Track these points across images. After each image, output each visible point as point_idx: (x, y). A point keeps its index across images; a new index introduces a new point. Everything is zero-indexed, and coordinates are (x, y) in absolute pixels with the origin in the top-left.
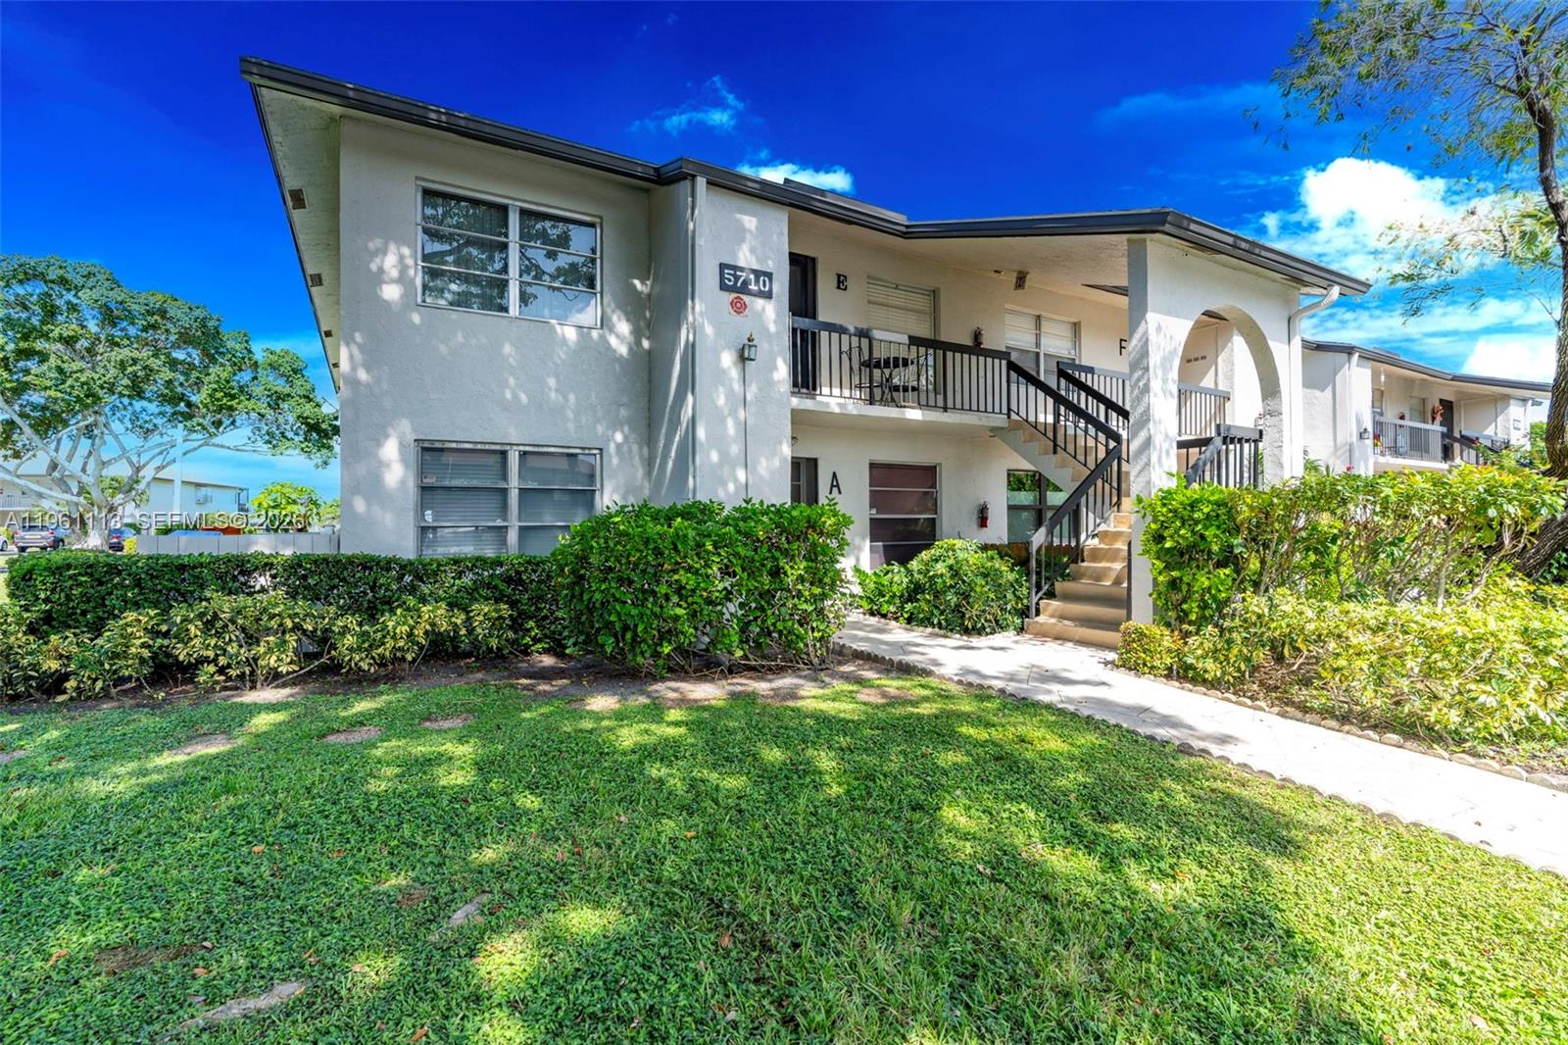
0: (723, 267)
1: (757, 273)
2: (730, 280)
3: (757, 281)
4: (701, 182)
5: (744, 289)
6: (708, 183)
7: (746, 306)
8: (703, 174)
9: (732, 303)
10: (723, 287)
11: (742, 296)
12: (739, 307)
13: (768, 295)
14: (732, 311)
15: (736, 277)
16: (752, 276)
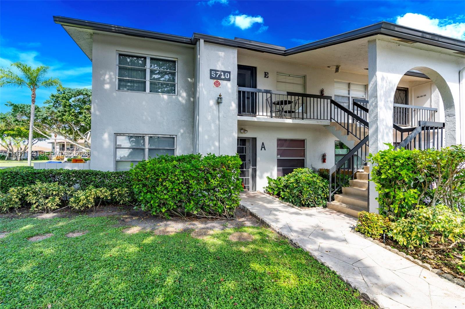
0: (211, 70)
1: (225, 72)
2: (214, 75)
3: (224, 75)
4: (202, 41)
5: (219, 78)
6: (204, 41)
7: (220, 84)
8: (202, 38)
9: (214, 83)
10: (211, 78)
11: (218, 80)
12: (217, 85)
13: (229, 80)
14: (215, 86)
15: (216, 74)
16: (222, 73)
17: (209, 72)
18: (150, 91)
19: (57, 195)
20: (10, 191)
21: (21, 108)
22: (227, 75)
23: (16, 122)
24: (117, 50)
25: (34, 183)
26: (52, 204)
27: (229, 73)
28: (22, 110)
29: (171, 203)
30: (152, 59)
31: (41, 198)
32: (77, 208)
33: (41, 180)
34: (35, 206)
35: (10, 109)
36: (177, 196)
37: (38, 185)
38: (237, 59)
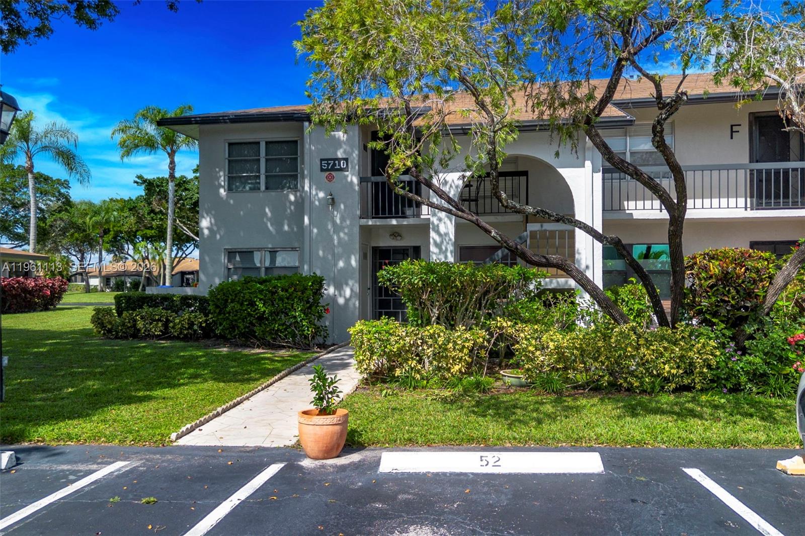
0: (322, 160)
1: (340, 160)
2: (325, 166)
5: (333, 169)
7: (334, 177)
9: (327, 177)
10: (322, 170)
11: (332, 173)
12: (330, 179)
13: (346, 169)
14: (327, 181)
15: (328, 164)
16: (337, 162)
17: (319, 163)
18: (267, 188)
19: (159, 320)
20: (124, 315)
21: (158, 186)
22: (343, 163)
23: (152, 215)
24: (225, 140)
25: (142, 308)
26: (155, 330)
27: (347, 159)
28: (160, 191)
29: (241, 325)
30: (267, 143)
31: (147, 323)
32: (176, 334)
33: (148, 305)
34: (143, 331)
35: (141, 191)
36: (246, 318)
37: (146, 310)
38: (359, 137)
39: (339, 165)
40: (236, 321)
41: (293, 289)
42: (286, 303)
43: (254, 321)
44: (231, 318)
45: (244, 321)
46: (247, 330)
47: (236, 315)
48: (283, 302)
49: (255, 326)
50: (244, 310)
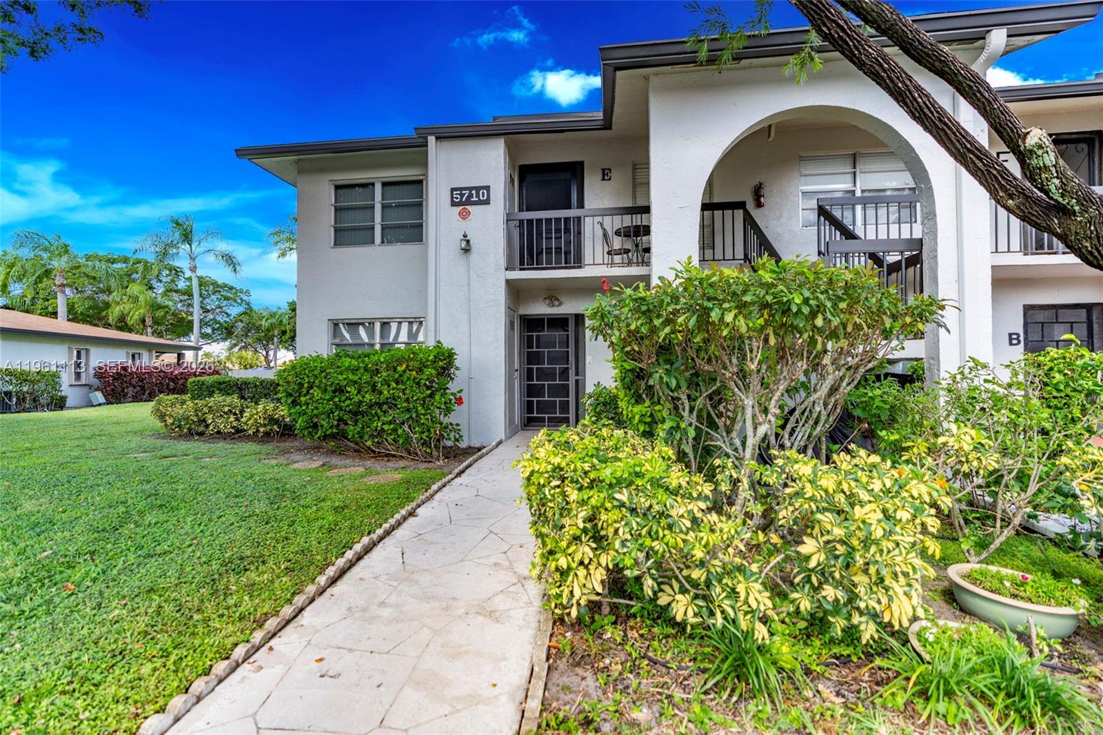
0: (453, 190)
1: (478, 189)
2: (457, 198)
4: (431, 140)
5: (469, 202)
6: (437, 138)
7: (470, 213)
8: (431, 134)
9: (459, 213)
10: (454, 204)
11: (467, 207)
12: (464, 215)
13: (487, 202)
14: (459, 219)
15: (462, 195)
16: (474, 192)
17: (449, 194)
18: (384, 242)
19: (230, 412)
22: (483, 193)
24: (331, 181)
26: (224, 426)
27: (487, 188)
29: (324, 423)
30: (384, 184)
31: (217, 417)
32: (250, 432)
34: (211, 428)
36: (333, 413)
37: (218, 398)
38: (505, 159)
39: (478, 196)
40: (316, 416)
41: (404, 366)
42: (393, 389)
43: (346, 417)
44: (309, 411)
45: (329, 417)
46: (335, 431)
47: (317, 408)
48: (389, 386)
49: (346, 424)
50: (328, 400)
